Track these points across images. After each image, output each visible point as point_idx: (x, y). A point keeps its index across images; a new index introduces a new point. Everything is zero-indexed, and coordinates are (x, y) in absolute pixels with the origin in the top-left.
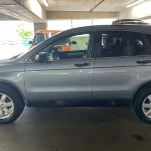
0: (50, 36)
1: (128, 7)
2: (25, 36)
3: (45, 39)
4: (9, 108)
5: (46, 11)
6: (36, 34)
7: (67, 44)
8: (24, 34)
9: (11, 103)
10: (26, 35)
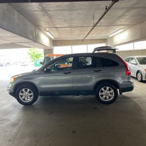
0: (55, 58)
1: (110, 36)
2: (35, 58)
3: (52, 60)
4: (31, 96)
5: (53, 41)
6: (45, 58)
7: (66, 63)
8: (35, 56)
9: (32, 94)
10: (37, 57)
